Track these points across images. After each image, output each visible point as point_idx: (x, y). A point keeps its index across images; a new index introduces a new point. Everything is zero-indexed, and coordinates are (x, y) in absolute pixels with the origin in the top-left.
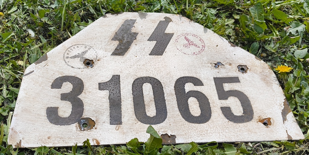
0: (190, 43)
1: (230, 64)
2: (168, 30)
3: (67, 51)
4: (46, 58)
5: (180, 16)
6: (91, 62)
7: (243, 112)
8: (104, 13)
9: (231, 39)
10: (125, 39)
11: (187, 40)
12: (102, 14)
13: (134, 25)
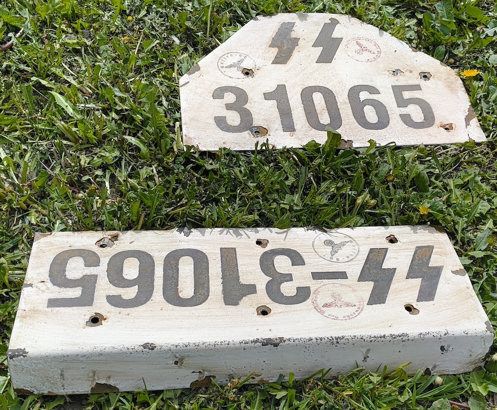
0: (363, 49)
1: (411, 72)
2: (336, 34)
3: (220, 60)
4: (198, 69)
5: (349, 17)
6: (250, 72)
7: (423, 118)
8: (254, 16)
9: (412, 44)
10: (285, 45)
11: (360, 45)
12: (251, 17)
13: (293, 29)
